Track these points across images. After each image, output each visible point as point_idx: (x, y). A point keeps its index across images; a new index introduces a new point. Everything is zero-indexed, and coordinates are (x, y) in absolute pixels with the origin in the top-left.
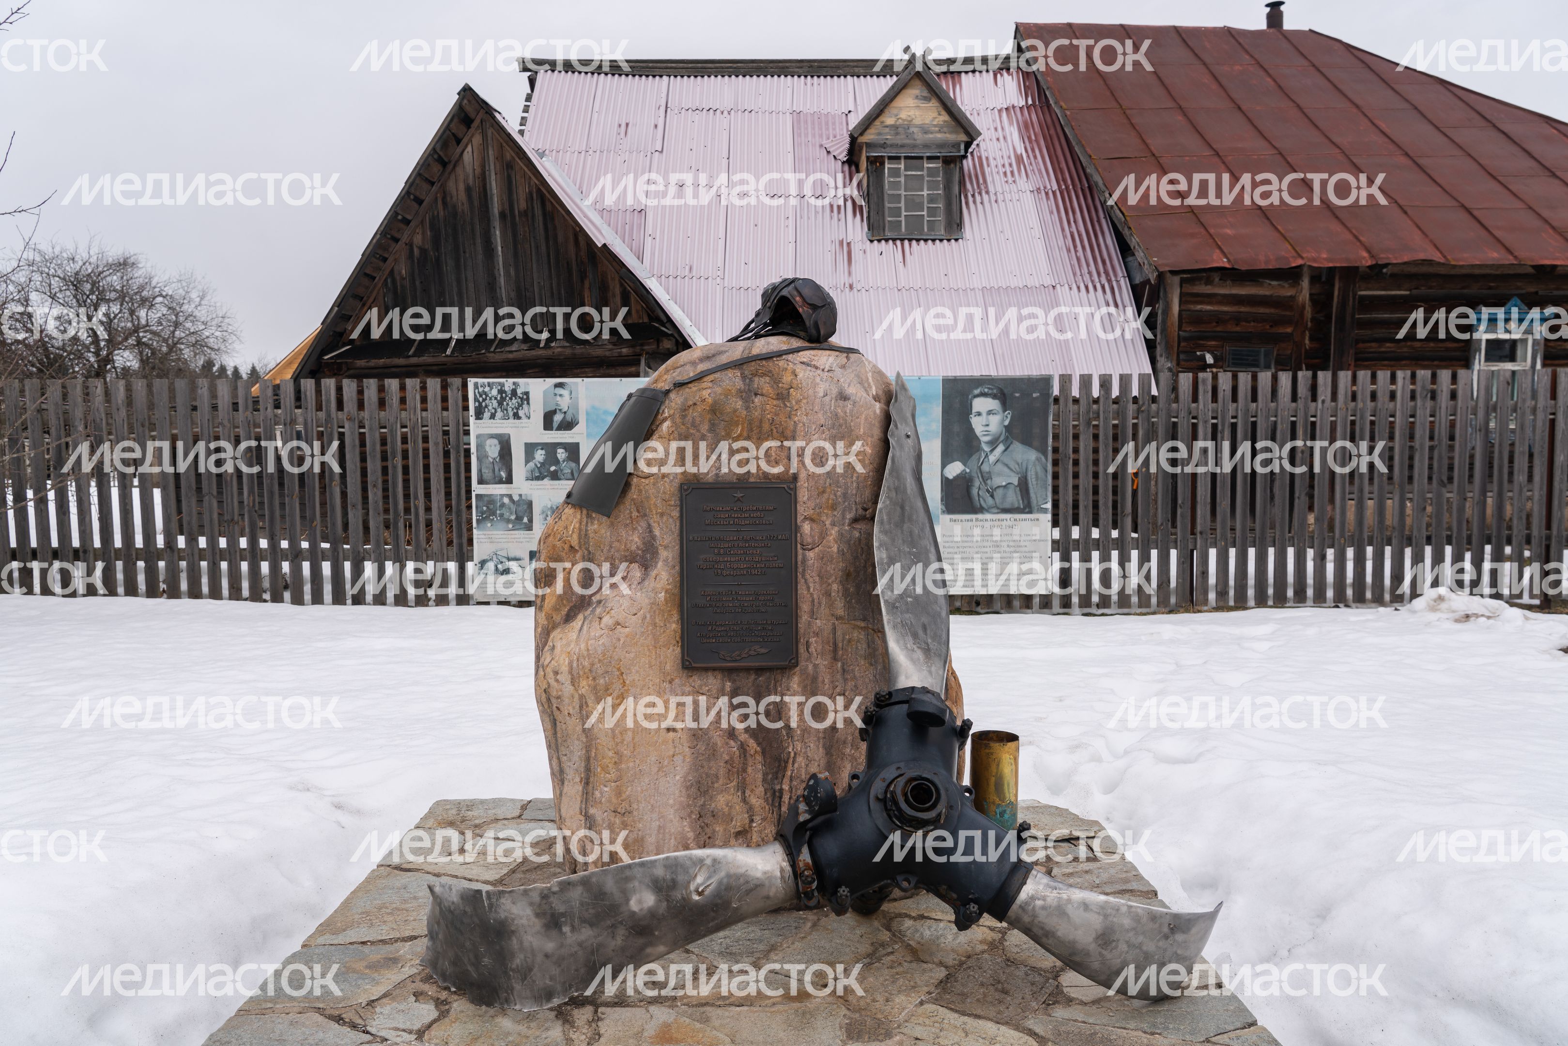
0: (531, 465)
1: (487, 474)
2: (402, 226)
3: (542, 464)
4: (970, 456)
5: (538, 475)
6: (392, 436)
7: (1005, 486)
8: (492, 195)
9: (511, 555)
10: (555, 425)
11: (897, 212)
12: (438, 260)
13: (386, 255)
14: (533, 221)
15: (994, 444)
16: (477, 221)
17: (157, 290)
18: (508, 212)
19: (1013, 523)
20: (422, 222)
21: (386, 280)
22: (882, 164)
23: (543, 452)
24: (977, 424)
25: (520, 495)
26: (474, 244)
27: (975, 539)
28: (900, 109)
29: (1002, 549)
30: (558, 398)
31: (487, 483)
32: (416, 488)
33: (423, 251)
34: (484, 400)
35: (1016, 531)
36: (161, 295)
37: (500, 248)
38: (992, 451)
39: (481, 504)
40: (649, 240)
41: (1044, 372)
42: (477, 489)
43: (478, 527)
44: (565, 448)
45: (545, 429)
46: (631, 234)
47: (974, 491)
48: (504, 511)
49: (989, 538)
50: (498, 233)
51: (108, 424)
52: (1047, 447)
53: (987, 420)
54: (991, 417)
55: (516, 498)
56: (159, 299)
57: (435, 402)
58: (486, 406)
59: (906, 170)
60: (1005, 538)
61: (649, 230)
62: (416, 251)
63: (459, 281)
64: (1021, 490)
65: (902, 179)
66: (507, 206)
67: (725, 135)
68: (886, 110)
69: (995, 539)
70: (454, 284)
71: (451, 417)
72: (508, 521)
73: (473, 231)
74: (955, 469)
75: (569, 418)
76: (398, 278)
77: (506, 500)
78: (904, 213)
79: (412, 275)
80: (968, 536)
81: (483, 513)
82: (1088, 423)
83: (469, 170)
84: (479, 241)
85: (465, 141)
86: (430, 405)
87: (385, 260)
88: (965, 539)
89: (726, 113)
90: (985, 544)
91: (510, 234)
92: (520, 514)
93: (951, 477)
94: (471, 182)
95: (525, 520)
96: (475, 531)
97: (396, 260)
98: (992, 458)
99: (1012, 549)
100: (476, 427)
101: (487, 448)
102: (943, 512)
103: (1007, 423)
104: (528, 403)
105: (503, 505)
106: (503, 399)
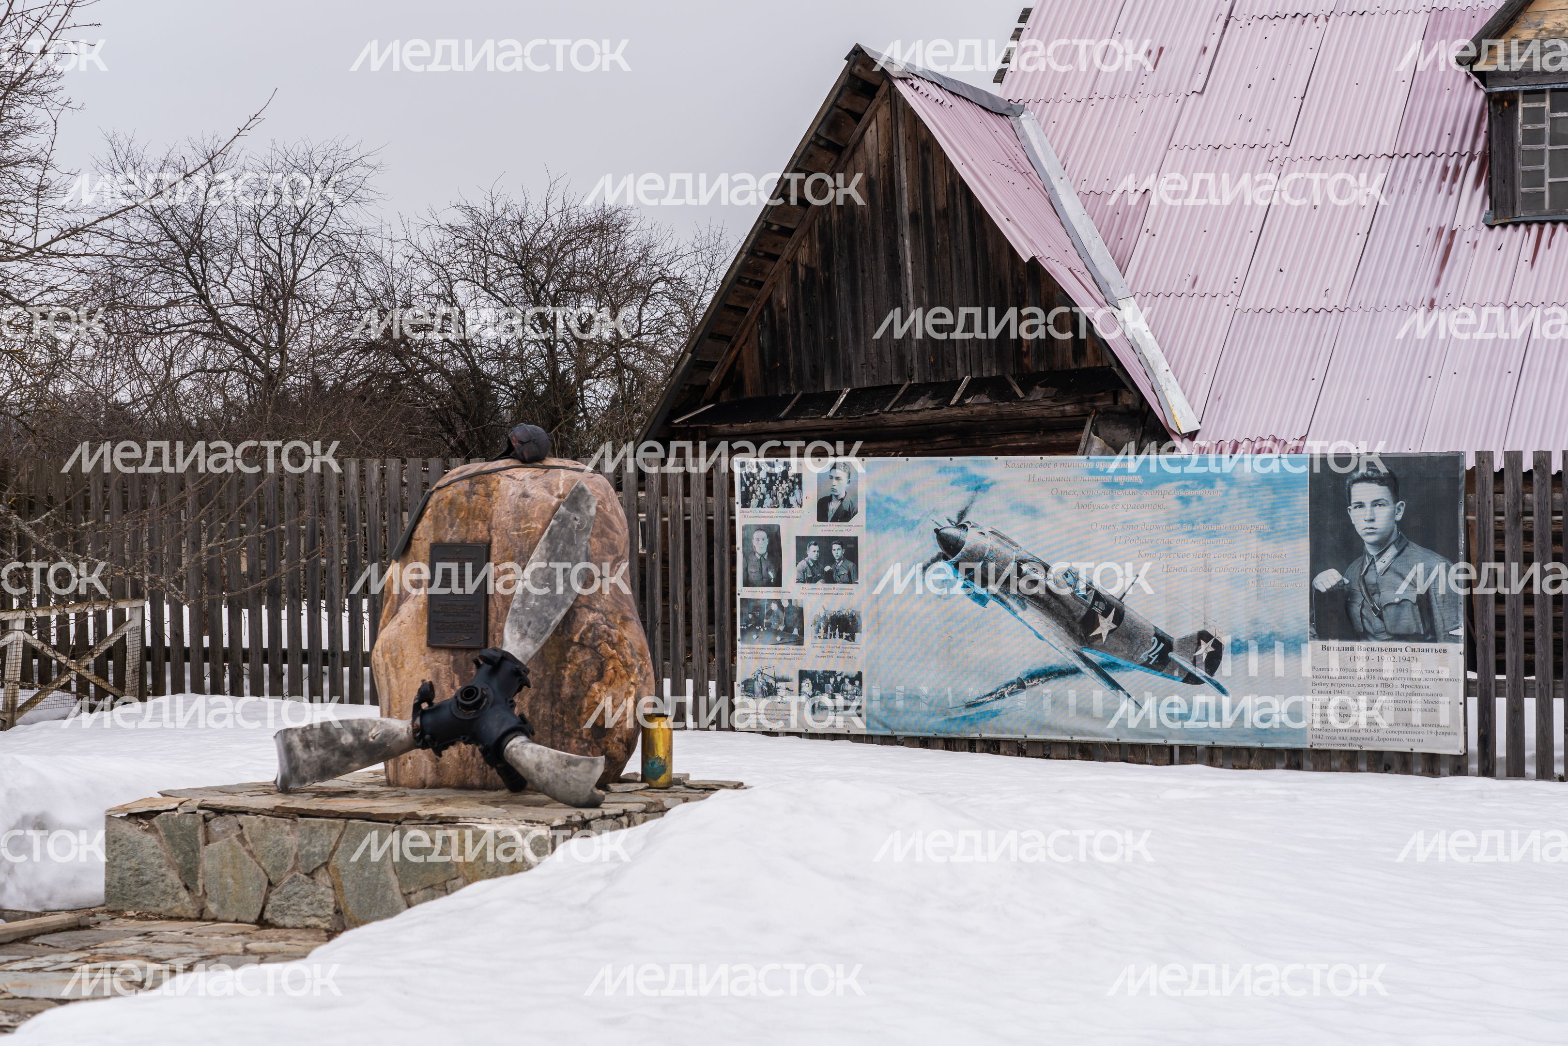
0: (803, 563)
1: (754, 576)
2: (779, 238)
3: (816, 563)
4: (1350, 561)
5: (809, 577)
6: (651, 526)
7: (1398, 604)
8: (901, 189)
9: (779, 675)
10: (831, 515)
11: (1537, 178)
12: (829, 282)
13: (759, 279)
14: (955, 224)
15: (1382, 545)
16: (880, 228)
17: (656, 269)
18: (921, 212)
19: (1409, 654)
20: (810, 231)
21: (761, 312)
22: (1514, 103)
23: (816, 548)
24: (1359, 518)
25: (790, 601)
26: (876, 259)
27: (1359, 674)
28: (1545, 13)
29: (1394, 690)
30: (835, 482)
31: (754, 586)
32: (675, 589)
33: (809, 270)
34: (752, 484)
35: (1416, 667)
36: (663, 278)
37: (909, 264)
38: (1380, 555)
39: (746, 610)
40: (1144, 237)
41: (1450, 447)
42: (743, 592)
43: (742, 639)
44: (841, 544)
45: (819, 520)
46: (1120, 230)
47: (1356, 609)
48: (772, 620)
49: (1377, 674)
50: (907, 242)
51: (361, 509)
52: (1458, 551)
53: (1373, 513)
54: (1377, 509)
55: (785, 604)
56: (661, 285)
57: (699, 486)
58: (754, 491)
59: (1553, 110)
60: (1400, 675)
61: (1148, 224)
62: (801, 271)
63: (854, 312)
64: (1420, 610)
65: (1547, 126)
66: (920, 205)
67: (1310, 56)
68: (1521, 18)
69: (1385, 675)
70: (849, 316)
71: (715, 505)
72: (777, 632)
73: (874, 240)
74: (1329, 579)
75: (846, 507)
76: (776, 309)
77: (774, 607)
78: (1548, 180)
79: (794, 304)
80: (1346, 670)
81: (748, 621)
82: (1516, 520)
83: (872, 157)
84: (882, 255)
85: (867, 116)
86: (693, 490)
87: (759, 285)
88: (1344, 674)
89: (1322, 18)
90: (1371, 682)
91: (923, 241)
92: (790, 624)
93: (1323, 590)
94: (873, 172)
95: (796, 632)
96: (739, 644)
97: (774, 284)
98: (1380, 565)
99: (1408, 690)
100: (743, 517)
101: (755, 543)
102: (1313, 637)
103: (1399, 517)
104: (800, 488)
105: (770, 612)
106: (772, 483)
